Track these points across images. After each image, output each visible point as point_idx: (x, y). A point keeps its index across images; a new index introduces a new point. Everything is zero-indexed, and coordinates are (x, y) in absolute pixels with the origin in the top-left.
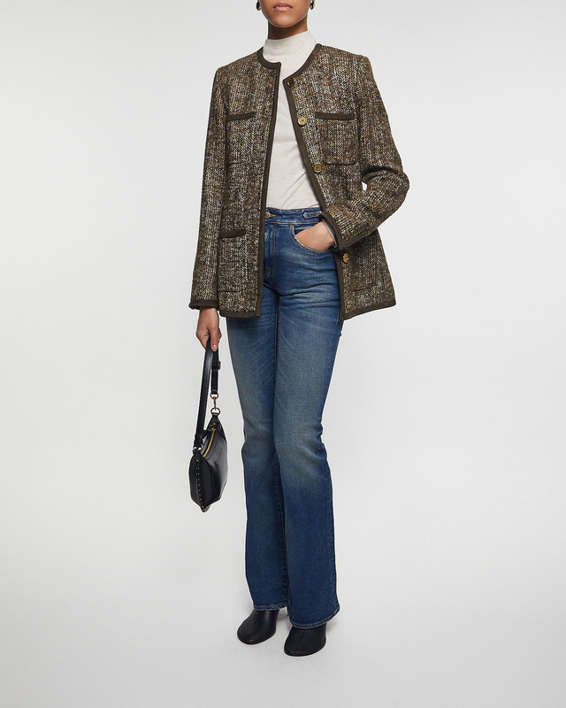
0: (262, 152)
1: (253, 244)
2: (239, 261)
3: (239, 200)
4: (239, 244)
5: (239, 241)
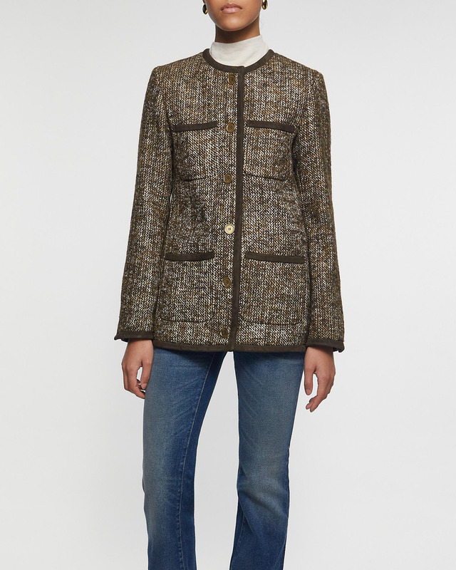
0: (232, 165)
1: (225, 269)
2: (204, 288)
3: (206, 220)
4: (205, 268)
5: (206, 265)
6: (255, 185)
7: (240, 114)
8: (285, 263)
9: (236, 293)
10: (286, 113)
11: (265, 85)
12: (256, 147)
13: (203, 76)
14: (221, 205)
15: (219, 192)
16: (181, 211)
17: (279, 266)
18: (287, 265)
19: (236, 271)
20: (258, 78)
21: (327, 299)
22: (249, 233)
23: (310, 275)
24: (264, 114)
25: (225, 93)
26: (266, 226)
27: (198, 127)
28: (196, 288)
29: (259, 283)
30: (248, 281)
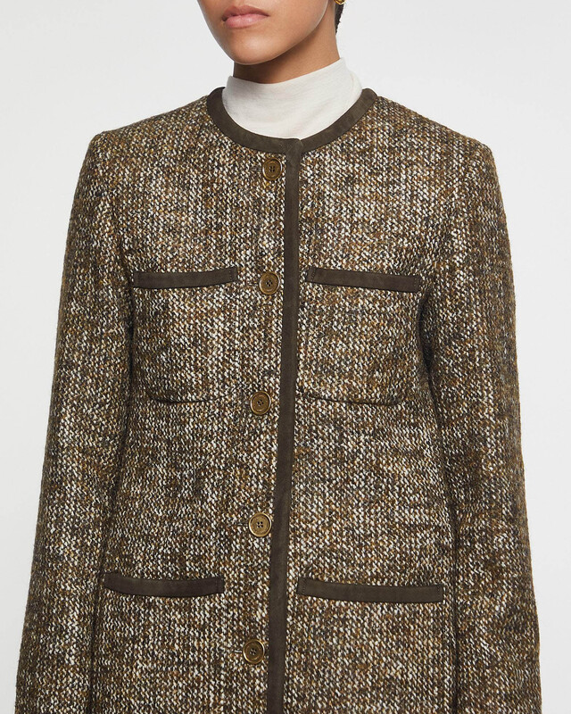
0: (270, 373)
1: (249, 620)
2: (200, 664)
4: (201, 617)
5: (202, 608)
6: (324, 421)
7: (290, 254)
8: (393, 603)
9: (276, 678)
10: (399, 250)
11: (351, 180)
12: (328, 331)
13: (206, 158)
14: (241, 466)
15: (239, 436)
16: (141, 471)
17: (379, 611)
18: (399, 609)
19: (276, 625)
20: (334, 163)
21: (493, 686)
22: (308, 533)
23: (456, 629)
24: (348, 251)
25: (257, 201)
26: (347, 515)
27: (193, 281)
28: (179, 663)
29: (330, 653)
30: (305, 649)
